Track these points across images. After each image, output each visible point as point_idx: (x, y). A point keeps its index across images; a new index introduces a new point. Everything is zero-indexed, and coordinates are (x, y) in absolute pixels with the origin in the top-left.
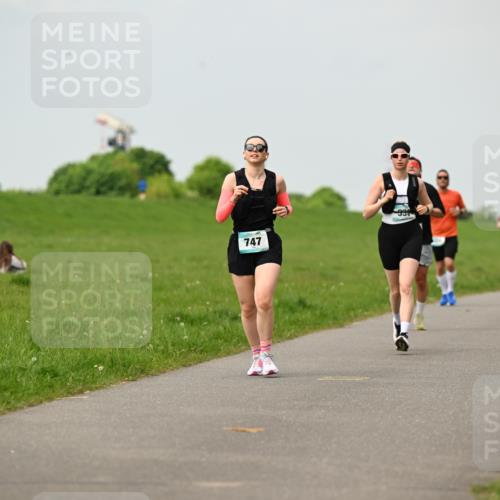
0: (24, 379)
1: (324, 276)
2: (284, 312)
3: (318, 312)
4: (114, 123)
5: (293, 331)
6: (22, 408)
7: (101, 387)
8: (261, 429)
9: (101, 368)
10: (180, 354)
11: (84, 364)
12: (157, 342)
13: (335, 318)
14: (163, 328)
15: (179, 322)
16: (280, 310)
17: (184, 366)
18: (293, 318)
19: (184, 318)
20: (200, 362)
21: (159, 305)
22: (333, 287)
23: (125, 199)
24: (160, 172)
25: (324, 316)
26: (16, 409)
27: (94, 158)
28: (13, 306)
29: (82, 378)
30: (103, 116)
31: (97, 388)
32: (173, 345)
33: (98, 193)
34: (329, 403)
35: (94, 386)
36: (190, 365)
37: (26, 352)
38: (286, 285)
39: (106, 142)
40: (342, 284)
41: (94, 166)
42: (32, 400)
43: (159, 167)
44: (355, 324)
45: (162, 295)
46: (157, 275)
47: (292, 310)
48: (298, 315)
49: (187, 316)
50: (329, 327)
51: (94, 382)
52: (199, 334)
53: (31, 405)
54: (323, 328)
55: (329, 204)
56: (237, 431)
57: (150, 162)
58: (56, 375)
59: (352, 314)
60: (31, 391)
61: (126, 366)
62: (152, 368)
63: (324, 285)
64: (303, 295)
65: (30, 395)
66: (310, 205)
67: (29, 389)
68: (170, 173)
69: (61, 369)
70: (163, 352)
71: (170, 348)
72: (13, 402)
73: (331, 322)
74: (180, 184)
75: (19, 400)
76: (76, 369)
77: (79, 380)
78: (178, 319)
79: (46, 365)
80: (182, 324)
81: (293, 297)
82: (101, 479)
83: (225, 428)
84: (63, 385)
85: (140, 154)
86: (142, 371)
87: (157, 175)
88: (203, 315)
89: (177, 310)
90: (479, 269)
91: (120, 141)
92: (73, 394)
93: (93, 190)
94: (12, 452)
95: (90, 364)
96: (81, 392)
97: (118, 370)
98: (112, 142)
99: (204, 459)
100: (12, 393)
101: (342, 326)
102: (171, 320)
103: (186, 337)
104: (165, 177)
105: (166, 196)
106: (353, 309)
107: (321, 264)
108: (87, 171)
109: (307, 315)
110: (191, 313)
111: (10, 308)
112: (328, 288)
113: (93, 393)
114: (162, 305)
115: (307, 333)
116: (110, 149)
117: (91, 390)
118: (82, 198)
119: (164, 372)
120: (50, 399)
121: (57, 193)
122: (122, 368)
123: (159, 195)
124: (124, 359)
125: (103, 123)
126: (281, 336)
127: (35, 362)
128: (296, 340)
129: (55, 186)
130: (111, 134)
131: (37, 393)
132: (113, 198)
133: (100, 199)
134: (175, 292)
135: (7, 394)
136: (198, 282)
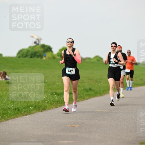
0: (10, 111)
1: (97, 81)
2: (85, 92)
3: (95, 92)
4: (36, 37)
5: (88, 97)
6: (9, 120)
7: (32, 114)
8: (79, 126)
9: (32, 108)
10: (55, 104)
11: (27, 107)
12: (48, 100)
13: (100, 94)
14: (50, 96)
15: (55, 95)
16: (84, 91)
17: (56, 107)
18: (88, 94)
19: (56, 93)
20: (61, 106)
21: (49, 90)
22: (99, 85)
23: (39, 59)
24: (49, 51)
25: (97, 93)
26: (7, 120)
27: (30, 47)
28: (7, 90)
29: (26, 111)
30: (33, 35)
31: (31, 114)
32: (53, 101)
33: (31, 57)
34: (98, 118)
35: (30, 113)
36: (58, 107)
37: (10, 103)
38: (86, 84)
39: (33, 43)
40: (102, 84)
41: (30, 49)
42: (12, 117)
43: (49, 50)
44: (106, 95)
45: (50, 87)
46: (48, 81)
47: (87, 91)
48: (89, 92)
49: (57, 93)
50: (98, 96)
51: (30, 112)
52: (60, 98)
53: (12, 119)
54: (97, 96)
55: (98, 60)
56: (71, 126)
57: (46, 48)
58: (19, 110)
59: (105, 92)
60: (12, 115)
61: (39, 107)
62: (47, 108)
63: (97, 84)
64: (91, 87)
65: (12, 116)
66: (92, 61)
67: (11, 114)
68: (52, 51)
69: (20, 108)
70: (50, 103)
71: (52, 102)
72: (6, 118)
73: (99, 95)
74: (55, 55)
75: (8, 117)
76: (25, 108)
77: (26, 112)
78: (54, 94)
79: (16, 107)
80: (56, 95)
81: (88, 87)
82: (32, 140)
83: (68, 126)
84: (21, 113)
85: (43, 46)
86: (44, 109)
87: (48, 52)
88: (61, 93)
89: (54, 91)
90: (142, 79)
91: (37, 42)
92: (24, 116)
93: (30, 56)
94: (6, 132)
95: (29, 107)
96: (26, 115)
97: (37, 108)
98: (35, 43)
99: (62, 134)
100: (6, 115)
101: (102, 96)
102: (52, 94)
103: (57, 99)
104: (50, 53)
105: (51, 58)
106: (105, 91)
107: (96, 78)
108: (28, 51)
109: (92, 93)
110: (58, 92)
111: (6, 90)
112: (98, 85)
113: (30, 115)
114: (50, 90)
115: (92, 98)
116: (35, 45)
117: (29, 114)
118: (27, 59)
119: (50, 109)
120: (17, 117)
121: (19, 57)
122: (38, 108)
123: (49, 58)
124: (39, 105)
125: (33, 37)
126: (84, 99)
127: (13, 106)
128: (88, 100)
129: (19, 55)
130: (35, 40)
131: (13, 115)
132: (35, 59)
133: (32, 59)
134: (54, 86)
135: (5, 116)
136: (60, 83)
